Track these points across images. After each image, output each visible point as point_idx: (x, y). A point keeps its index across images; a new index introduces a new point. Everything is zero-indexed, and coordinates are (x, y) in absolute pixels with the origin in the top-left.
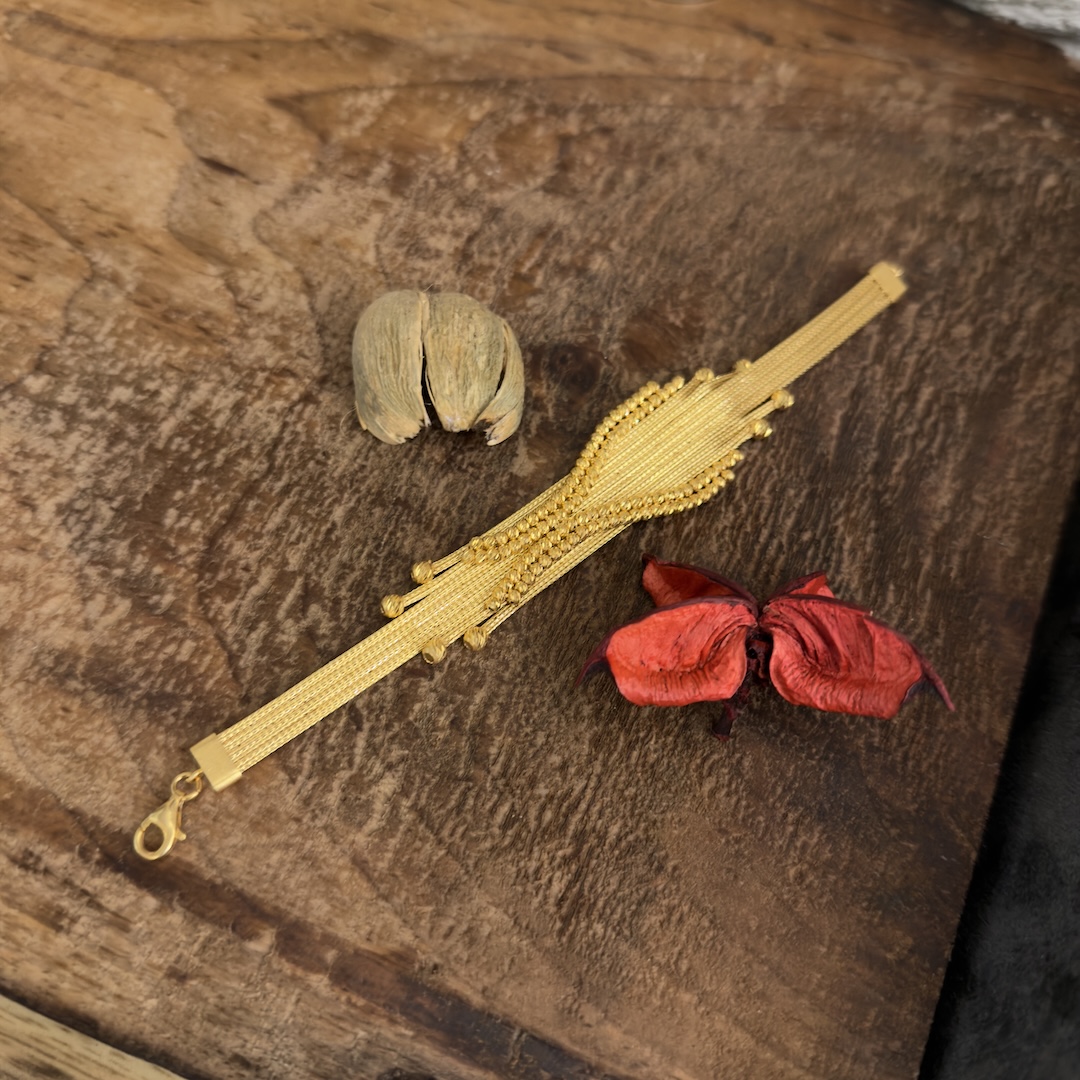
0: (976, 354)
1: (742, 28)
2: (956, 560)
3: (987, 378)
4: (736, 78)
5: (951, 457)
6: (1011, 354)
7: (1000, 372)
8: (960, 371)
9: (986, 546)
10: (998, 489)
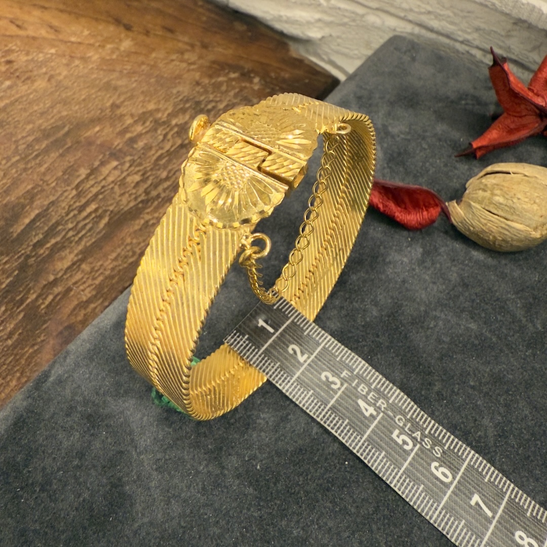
0: (134, 191)
1: (118, 22)
2: (50, 298)
3: (132, 204)
4: (97, 44)
5: (83, 243)
6: (154, 193)
7: (142, 202)
8: (119, 199)
9: (72, 293)
10: (99, 264)
